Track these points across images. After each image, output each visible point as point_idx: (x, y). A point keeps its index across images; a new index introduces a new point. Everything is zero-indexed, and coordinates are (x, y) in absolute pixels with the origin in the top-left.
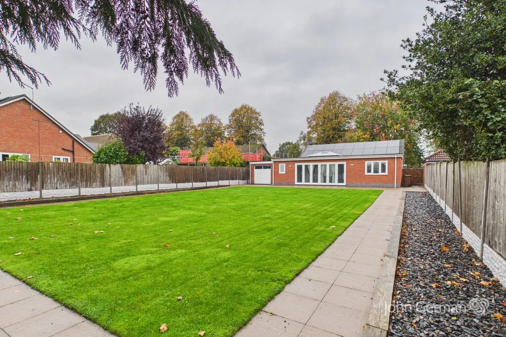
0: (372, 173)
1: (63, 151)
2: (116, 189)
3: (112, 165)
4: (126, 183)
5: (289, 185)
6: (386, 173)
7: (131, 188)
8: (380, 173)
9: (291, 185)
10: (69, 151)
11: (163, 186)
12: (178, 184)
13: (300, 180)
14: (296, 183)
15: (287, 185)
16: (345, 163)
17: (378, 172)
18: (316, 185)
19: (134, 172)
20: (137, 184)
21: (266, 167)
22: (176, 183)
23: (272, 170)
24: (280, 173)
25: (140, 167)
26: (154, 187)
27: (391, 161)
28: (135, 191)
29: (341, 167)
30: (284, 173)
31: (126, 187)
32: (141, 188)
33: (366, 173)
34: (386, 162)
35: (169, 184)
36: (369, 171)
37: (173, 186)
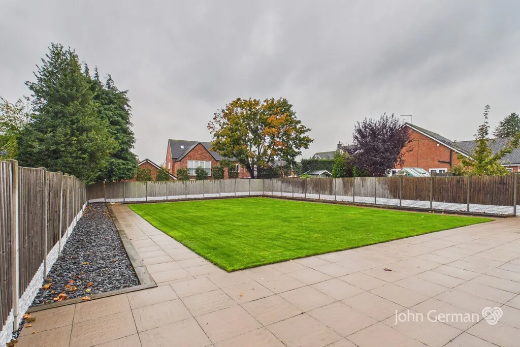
1: (440, 163)
2: (340, 198)
3: (337, 179)
4: (346, 193)
7: (349, 199)
10: (445, 162)
11: (381, 201)
12: (403, 201)
19: (352, 184)
20: (354, 195)
22: (399, 198)
25: (358, 180)
26: (371, 200)
28: (352, 201)
31: (345, 197)
32: (358, 199)
35: (389, 199)
37: (395, 202)
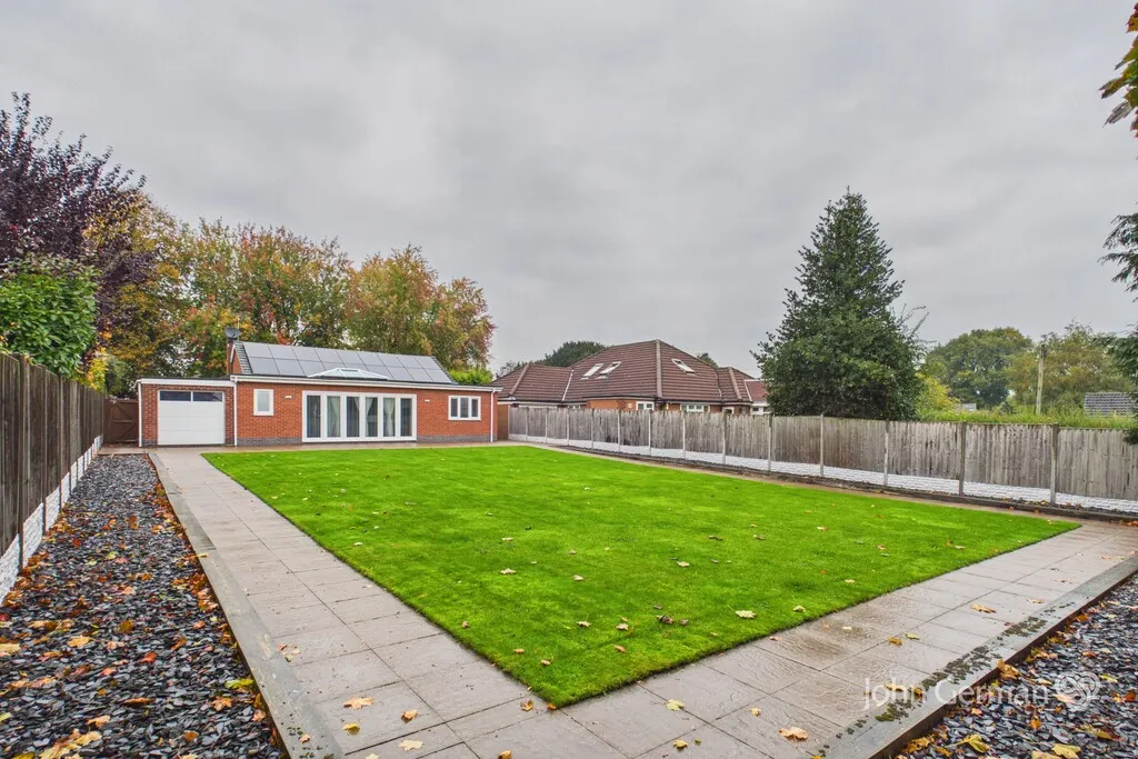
0: (459, 418)
5: (285, 445)
6: (479, 418)
8: (470, 418)
9: (295, 445)
13: (314, 431)
14: (305, 439)
15: (279, 445)
16: (414, 397)
17: (467, 416)
18: (356, 443)
21: (205, 396)
23: (229, 405)
24: (256, 413)
27: (486, 396)
29: (406, 404)
30: (271, 413)
33: (450, 418)
34: (479, 398)
36: (454, 414)
